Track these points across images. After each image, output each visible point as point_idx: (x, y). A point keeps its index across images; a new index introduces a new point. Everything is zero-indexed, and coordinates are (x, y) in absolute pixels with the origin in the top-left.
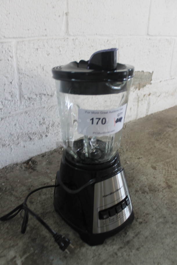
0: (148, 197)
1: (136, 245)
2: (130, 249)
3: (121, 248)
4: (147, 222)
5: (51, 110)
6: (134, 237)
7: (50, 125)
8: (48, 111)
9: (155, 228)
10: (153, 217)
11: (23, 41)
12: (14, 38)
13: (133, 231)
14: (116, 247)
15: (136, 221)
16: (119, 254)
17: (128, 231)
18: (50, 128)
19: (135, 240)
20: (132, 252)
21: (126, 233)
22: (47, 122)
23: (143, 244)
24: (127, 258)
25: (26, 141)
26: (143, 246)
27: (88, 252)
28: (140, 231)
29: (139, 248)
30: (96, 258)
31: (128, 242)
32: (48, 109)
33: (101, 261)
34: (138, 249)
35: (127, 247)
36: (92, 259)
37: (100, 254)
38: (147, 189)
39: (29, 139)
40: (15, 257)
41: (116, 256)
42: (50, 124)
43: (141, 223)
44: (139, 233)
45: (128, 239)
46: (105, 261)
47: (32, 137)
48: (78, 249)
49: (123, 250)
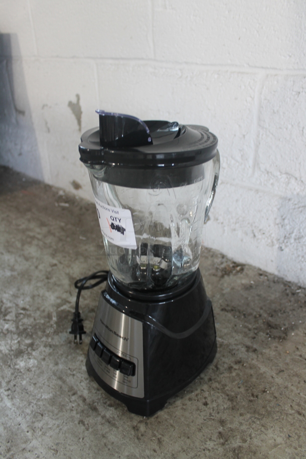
0: (210, 445)
1: (90, 420)
2: (83, 411)
3: (84, 400)
4: (138, 439)
5: (301, 212)
6: (103, 417)
7: (293, 235)
8: (294, 209)
9: (127, 454)
10: (155, 451)
11: (276, 75)
12: (262, 68)
13: (116, 416)
14: (86, 393)
15: (140, 422)
16: (73, 398)
17: (116, 409)
18: (292, 241)
19: (99, 418)
20: (77, 413)
21: (110, 405)
22: (288, 227)
23: (90, 430)
24: (68, 408)
25: (246, 234)
26: (88, 430)
27: (78, 363)
28: (117, 428)
29: (84, 425)
30: (69, 372)
31: (95, 409)
32: (297, 206)
33: (64, 378)
34: (81, 422)
35: (86, 407)
36: (68, 368)
38: (236, 443)
39: (252, 235)
40: (70, 302)
41: (70, 393)
42: (293, 232)
43: (135, 428)
44: (114, 425)
45: (100, 408)
46: (64, 382)
47: (256, 234)
48: (81, 352)
49: (81, 402)
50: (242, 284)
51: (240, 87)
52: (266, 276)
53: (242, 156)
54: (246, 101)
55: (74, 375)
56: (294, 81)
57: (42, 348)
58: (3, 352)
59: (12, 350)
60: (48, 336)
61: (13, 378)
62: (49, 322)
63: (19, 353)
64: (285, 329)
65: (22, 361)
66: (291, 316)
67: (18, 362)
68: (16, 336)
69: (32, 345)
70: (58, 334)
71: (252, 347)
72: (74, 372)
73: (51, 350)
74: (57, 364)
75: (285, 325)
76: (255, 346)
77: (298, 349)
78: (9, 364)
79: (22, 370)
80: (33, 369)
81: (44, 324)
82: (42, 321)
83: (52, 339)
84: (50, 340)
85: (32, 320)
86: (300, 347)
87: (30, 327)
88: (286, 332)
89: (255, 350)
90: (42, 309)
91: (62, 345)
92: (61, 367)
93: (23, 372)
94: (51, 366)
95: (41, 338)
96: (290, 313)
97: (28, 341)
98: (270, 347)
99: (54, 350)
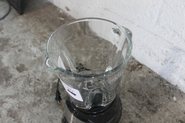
5: (177, 51)
7: (170, 61)
8: (174, 49)
18: (169, 62)
22: (168, 56)
25: (146, 52)
27: (59, 113)
30: (55, 117)
32: (175, 48)
33: (53, 120)
36: (54, 115)
39: (149, 54)
42: (170, 59)
47: (151, 54)
48: (61, 108)
50: (140, 77)
52: (152, 73)
53: (151, 15)
55: (57, 119)
57: (44, 103)
58: (28, 103)
59: (31, 103)
60: (47, 96)
61: (31, 118)
62: (48, 89)
63: (34, 104)
64: (156, 106)
65: (35, 109)
66: (160, 99)
67: (34, 109)
68: (33, 95)
69: (40, 100)
70: (51, 96)
71: (139, 115)
72: (57, 118)
73: (48, 105)
74: (50, 112)
75: (156, 104)
76: (140, 114)
77: (160, 119)
78: (30, 110)
79: (35, 114)
80: (40, 114)
81: (46, 89)
82: (45, 88)
83: (49, 98)
84: (48, 99)
85: (41, 86)
86: (161, 118)
87: (40, 91)
88: (156, 108)
89: (140, 117)
90: (46, 81)
91: (53, 102)
92: (52, 114)
93: (36, 115)
94: (48, 113)
95: (44, 97)
96: (160, 97)
97: (39, 98)
98: (147, 116)
99: (49, 105)
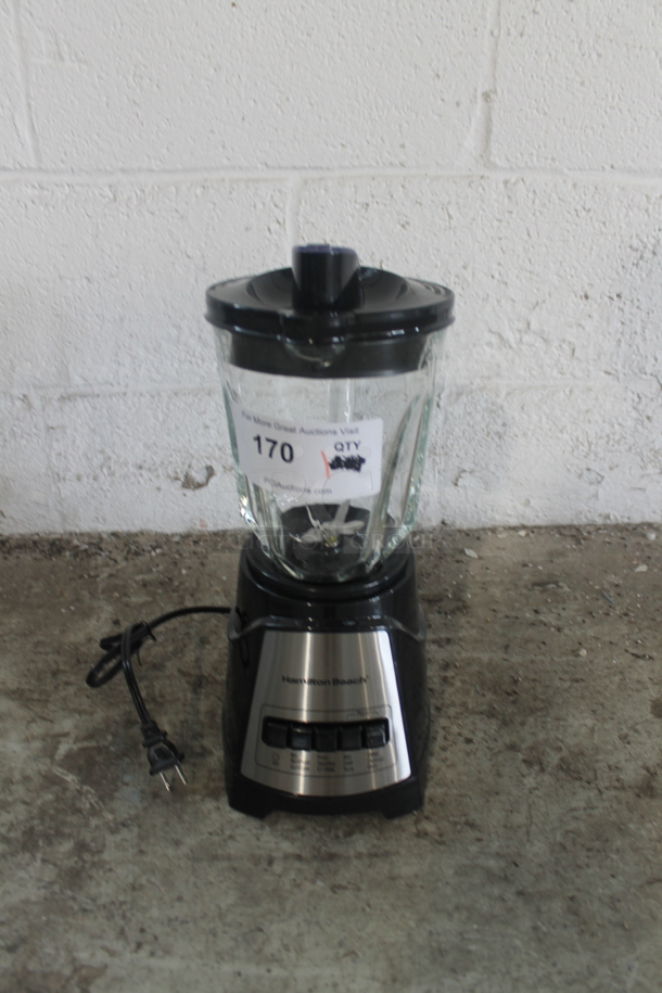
0: (530, 781)
1: (345, 875)
2: (318, 873)
3: (299, 858)
4: (442, 843)
6: (359, 856)
9: (451, 872)
10: (479, 840)
11: (321, 179)
13: (375, 841)
14: (286, 846)
15: (417, 822)
16: (277, 867)
17: (362, 832)
19: (355, 862)
20: (314, 882)
21: (349, 834)
23: (363, 886)
24: (288, 887)
26: (359, 889)
28: (398, 853)
29: (345, 888)
30: (216, 838)
31: (332, 857)
33: (220, 852)
34: (335, 888)
35: (315, 864)
36: (206, 836)
37: (231, 837)
38: (553, 759)
40: (66, 735)
41: (264, 864)
43: (421, 834)
44: (386, 854)
45: (336, 849)
46: (229, 858)
48: (198, 797)
49: (298, 864)
51: (255, 207)
54: (269, 230)
56: (355, 187)
57: (110, 839)
58: (33, 898)
59: (51, 883)
60: (94, 812)
61: (122, 923)
62: (65, 790)
63: (74, 878)
64: (454, 594)
65: (98, 884)
66: (442, 575)
67: (94, 891)
68: (25, 857)
69: (81, 847)
70: (112, 798)
71: (441, 639)
72: (228, 832)
73: (136, 830)
74: (177, 843)
75: (447, 590)
76: (443, 635)
77: (494, 610)
78: (76, 908)
79: (122, 898)
80: (143, 880)
81: (58, 799)
82: (50, 797)
83: (112, 811)
84: (110, 817)
85: (21, 808)
86: (495, 607)
87: (36, 822)
88: (457, 598)
89: (448, 641)
90: (17, 776)
91: (145, 809)
92: (190, 841)
93: (129, 899)
94: (171, 852)
95: (87, 825)
96: (436, 571)
97: (67, 846)
98: (462, 627)
99: (139, 826)
